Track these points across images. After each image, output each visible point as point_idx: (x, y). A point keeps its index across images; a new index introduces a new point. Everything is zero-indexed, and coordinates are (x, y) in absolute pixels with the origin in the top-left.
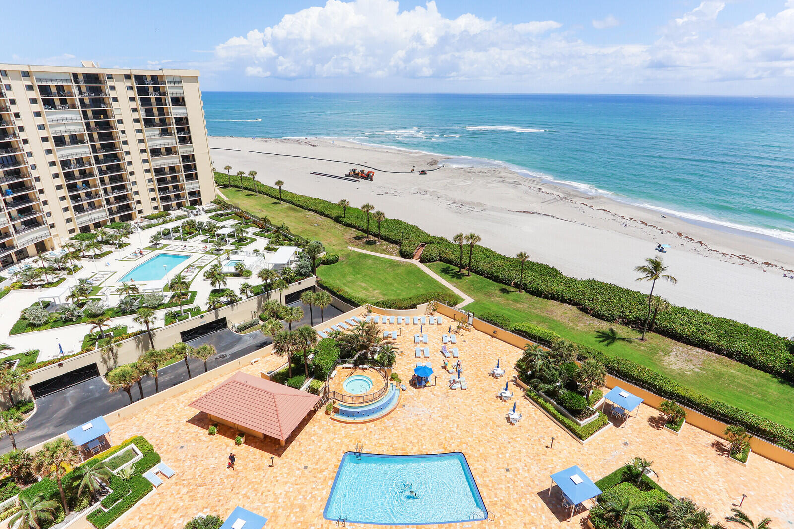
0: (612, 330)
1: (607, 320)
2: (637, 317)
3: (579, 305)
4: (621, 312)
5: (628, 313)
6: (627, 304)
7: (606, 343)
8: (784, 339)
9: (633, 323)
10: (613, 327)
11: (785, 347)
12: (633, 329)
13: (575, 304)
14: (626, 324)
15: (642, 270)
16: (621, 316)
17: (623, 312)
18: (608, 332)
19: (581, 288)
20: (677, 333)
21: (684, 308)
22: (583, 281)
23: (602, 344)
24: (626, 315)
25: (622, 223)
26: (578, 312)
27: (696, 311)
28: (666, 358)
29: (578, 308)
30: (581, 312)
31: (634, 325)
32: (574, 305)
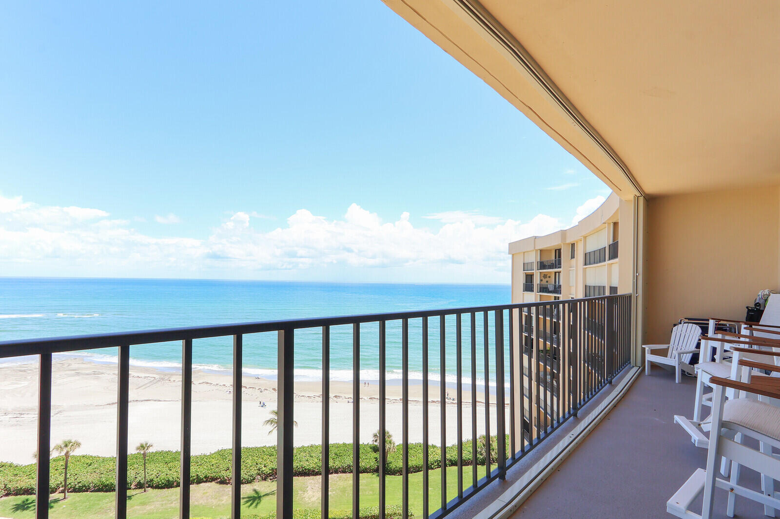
0: (255, 491)
1: (248, 483)
2: (272, 469)
3: (217, 479)
4: (258, 469)
5: (264, 469)
6: (260, 460)
7: (254, 504)
8: (368, 444)
9: (270, 476)
10: (256, 487)
11: (370, 450)
12: (273, 481)
13: (213, 479)
14: (265, 479)
15: (270, 422)
16: (259, 474)
17: (259, 470)
18: (253, 494)
19: (214, 461)
20: (306, 470)
21: (303, 447)
22: (213, 454)
23: (251, 508)
24: (263, 471)
25: (225, 391)
26: (218, 486)
27: (312, 446)
28: (306, 494)
29: (217, 483)
30: (221, 485)
31: (272, 478)
32: (211, 482)
